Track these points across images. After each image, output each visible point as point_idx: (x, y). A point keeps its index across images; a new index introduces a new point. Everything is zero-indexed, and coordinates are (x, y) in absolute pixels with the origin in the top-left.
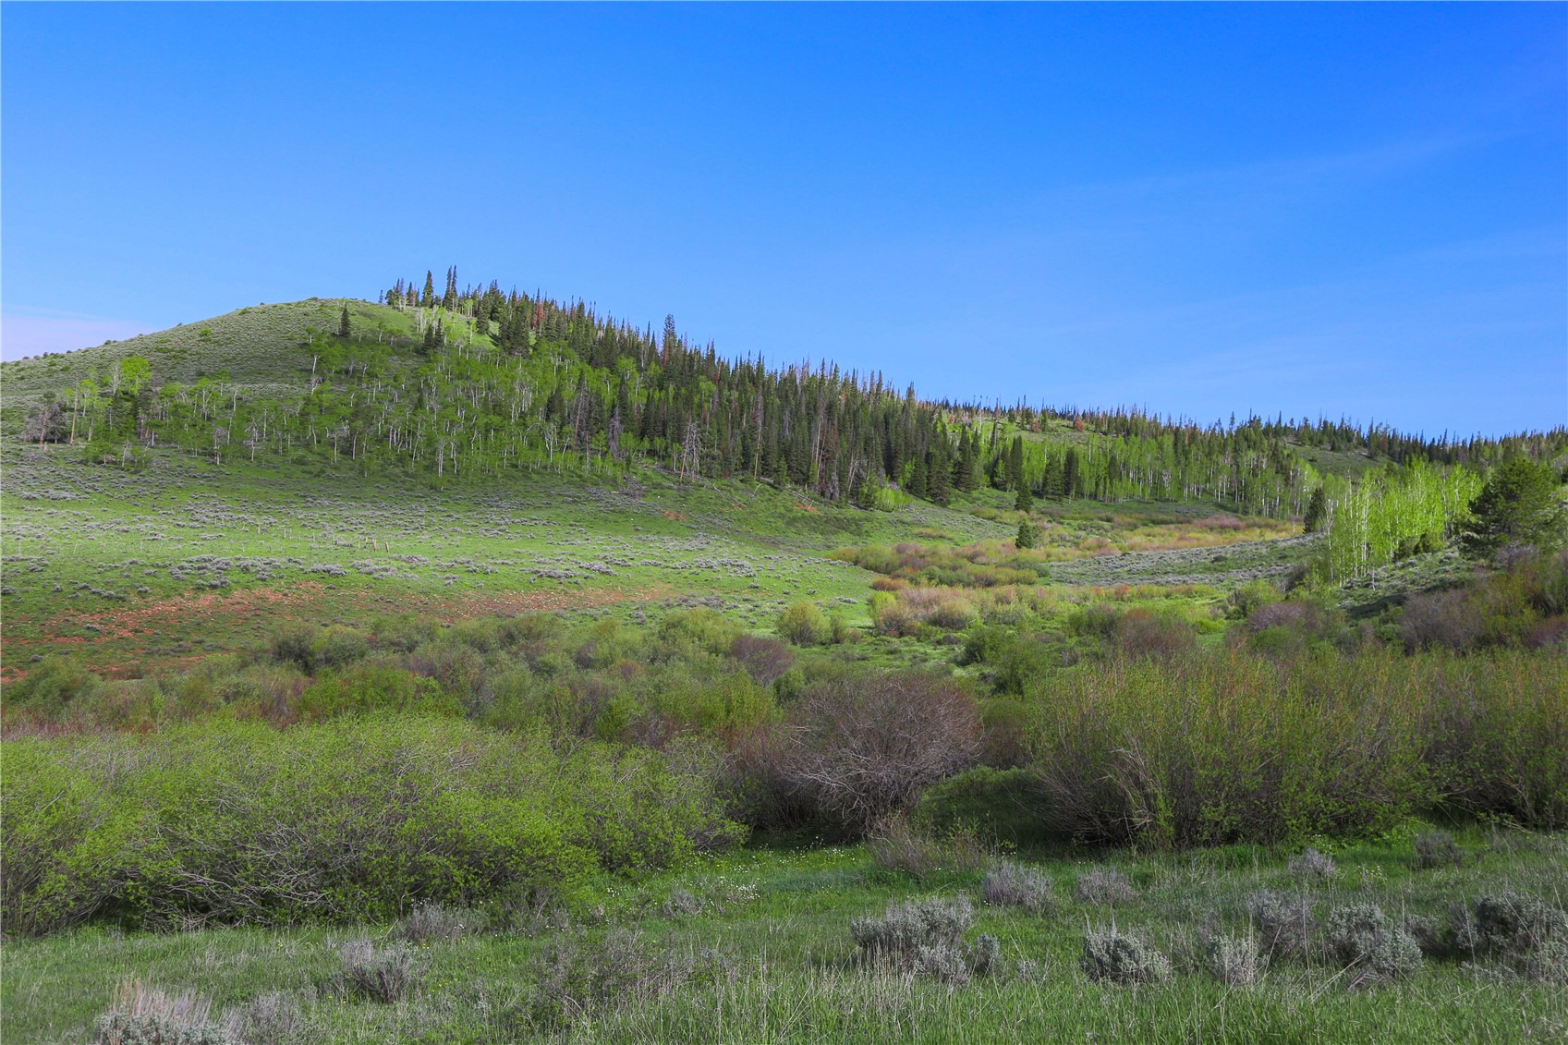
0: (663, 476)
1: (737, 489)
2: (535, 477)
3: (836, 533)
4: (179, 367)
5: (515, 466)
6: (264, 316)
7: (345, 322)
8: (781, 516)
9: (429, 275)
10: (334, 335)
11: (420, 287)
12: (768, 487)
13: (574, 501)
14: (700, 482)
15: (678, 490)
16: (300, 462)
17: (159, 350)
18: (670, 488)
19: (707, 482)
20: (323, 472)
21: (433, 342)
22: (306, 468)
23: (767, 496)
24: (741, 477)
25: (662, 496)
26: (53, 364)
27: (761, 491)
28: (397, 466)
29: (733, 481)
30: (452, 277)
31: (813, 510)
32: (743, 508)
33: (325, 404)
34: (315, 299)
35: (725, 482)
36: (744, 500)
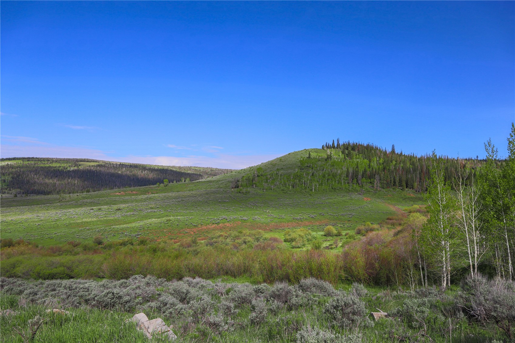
0: (371, 189)
1: (391, 191)
2: (337, 191)
3: (418, 201)
4: (274, 168)
5: (333, 188)
6: (293, 154)
7: (310, 154)
8: (402, 198)
9: (333, 140)
10: (307, 157)
11: (331, 144)
12: (400, 190)
13: (343, 197)
14: (381, 190)
15: (374, 192)
16: (283, 190)
17: (271, 164)
18: (372, 192)
19: (383, 190)
20: (287, 192)
21: (329, 157)
22: (284, 191)
23: (400, 192)
24: (393, 188)
25: (369, 194)
26: (250, 169)
27: (398, 191)
28: (304, 190)
29: (390, 189)
30: (338, 141)
31: (412, 195)
32: (391, 196)
33: (298, 175)
34: (305, 149)
35: (388, 189)
36: (392, 194)
